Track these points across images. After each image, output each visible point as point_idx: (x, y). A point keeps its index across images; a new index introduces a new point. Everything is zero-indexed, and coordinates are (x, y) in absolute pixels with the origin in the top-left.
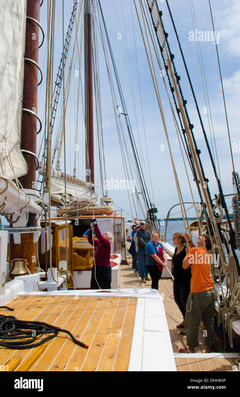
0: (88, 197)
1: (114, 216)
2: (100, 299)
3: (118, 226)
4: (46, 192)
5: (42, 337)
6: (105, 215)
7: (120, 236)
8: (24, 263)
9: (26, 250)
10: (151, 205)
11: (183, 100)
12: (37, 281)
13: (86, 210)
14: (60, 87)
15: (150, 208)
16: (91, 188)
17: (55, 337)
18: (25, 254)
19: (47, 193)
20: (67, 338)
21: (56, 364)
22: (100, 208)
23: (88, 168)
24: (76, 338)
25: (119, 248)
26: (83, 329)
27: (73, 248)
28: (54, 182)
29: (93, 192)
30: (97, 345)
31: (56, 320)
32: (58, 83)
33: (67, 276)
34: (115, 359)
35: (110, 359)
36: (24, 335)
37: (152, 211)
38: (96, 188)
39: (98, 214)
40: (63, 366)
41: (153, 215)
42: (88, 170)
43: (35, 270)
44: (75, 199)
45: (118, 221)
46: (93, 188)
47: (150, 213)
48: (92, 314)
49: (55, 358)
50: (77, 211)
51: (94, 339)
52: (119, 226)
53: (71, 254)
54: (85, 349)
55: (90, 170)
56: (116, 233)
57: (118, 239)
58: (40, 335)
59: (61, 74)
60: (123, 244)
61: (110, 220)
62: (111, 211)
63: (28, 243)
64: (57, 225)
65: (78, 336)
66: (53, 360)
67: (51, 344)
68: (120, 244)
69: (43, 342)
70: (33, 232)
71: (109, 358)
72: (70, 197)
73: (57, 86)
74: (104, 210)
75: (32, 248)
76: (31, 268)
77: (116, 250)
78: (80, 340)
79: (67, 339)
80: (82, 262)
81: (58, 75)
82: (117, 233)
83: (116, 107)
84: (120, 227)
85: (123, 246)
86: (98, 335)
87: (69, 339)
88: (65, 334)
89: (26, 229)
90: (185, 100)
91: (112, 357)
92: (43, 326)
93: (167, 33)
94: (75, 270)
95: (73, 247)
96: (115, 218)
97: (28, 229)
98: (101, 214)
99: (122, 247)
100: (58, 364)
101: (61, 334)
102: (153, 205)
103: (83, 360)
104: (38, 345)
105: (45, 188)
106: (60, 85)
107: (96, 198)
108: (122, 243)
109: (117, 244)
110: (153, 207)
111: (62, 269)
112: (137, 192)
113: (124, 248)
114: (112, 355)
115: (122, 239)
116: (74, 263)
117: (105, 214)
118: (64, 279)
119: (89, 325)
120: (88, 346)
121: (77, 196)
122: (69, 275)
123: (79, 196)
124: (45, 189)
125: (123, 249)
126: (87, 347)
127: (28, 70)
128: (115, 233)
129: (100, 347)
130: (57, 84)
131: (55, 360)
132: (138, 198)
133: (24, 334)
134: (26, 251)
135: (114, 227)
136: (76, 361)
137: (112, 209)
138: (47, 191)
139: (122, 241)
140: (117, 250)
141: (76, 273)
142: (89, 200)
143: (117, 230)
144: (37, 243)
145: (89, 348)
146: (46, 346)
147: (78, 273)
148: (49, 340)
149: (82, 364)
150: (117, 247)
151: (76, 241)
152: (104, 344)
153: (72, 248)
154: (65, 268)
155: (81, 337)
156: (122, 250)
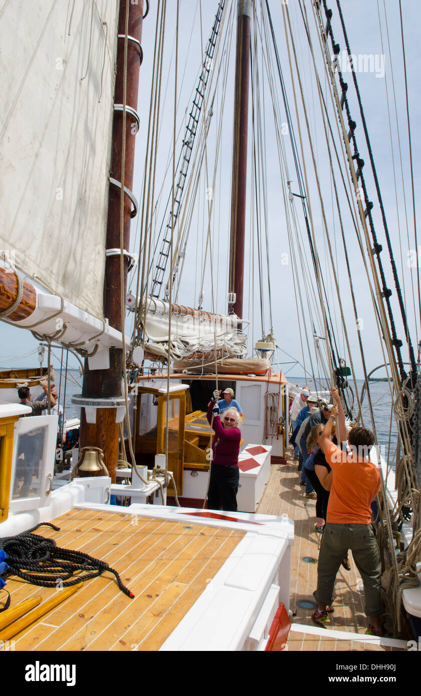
0: (225, 342)
1: (267, 379)
2: (189, 527)
3: (273, 397)
4: (137, 345)
5: (80, 575)
6: (253, 376)
7: (275, 414)
8: (99, 453)
9: (103, 433)
10: (339, 362)
11: (366, 201)
12: (107, 487)
13: (221, 364)
14: (191, 149)
15: (338, 366)
16: (236, 325)
17: (97, 576)
18: (102, 439)
19: (138, 347)
20: (112, 579)
21: (82, 613)
22: (245, 363)
23: (232, 290)
24: (124, 583)
25: (273, 435)
26: (141, 570)
27: (186, 432)
28: (157, 321)
29: (239, 332)
30: (148, 596)
31: (110, 552)
32: (187, 142)
33: (165, 480)
34: (161, 618)
35: (155, 617)
36: (59, 568)
37: (341, 373)
38: (244, 326)
39: (241, 372)
40: (91, 616)
41: (343, 380)
42: (232, 294)
43: (119, 465)
44: (195, 348)
45: (273, 389)
46: (239, 326)
47: (338, 375)
48: (165, 549)
49: (85, 605)
50: (201, 367)
51: (149, 587)
52: (275, 397)
53: (182, 443)
54: (130, 598)
55: (235, 294)
56: (269, 408)
57: (272, 420)
58: (80, 570)
59: (193, 126)
60: (281, 427)
61: (260, 386)
62: (264, 369)
63: (108, 424)
64: (161, 393)
65: (128, 580)
66: (81, 607)
67: (88, 585)
68: (275, 428)
69: (78, 581)
70: (115, 406)
71: (154, 615)
72: (186, 346)
73: (186, 146)
74: (253, 367)
75: (113, 432)
76: (110, 462)
77: (267, 438)
78: (128, 586)
79: (112, 581)
80: (199, 456)
81: (187, 127)
82: (271, 408)
83: (286, 184)
84: (277, 398)
85: (280, 431)
86: (157, 582)
87: (115, 582)
88: (111, 575)
89: (104, 402)
90: (370, 201)
91: (159, 615)
92: (86, 559)
93: (346, 84)
94: (186, 469)
95: (185, 430)
96: (268, 382)
97: (107, 402)
98: (246, 374)
99: (278, 433)
100: (85, 613)
101: (107, 573)
102: (344, 362)
103: (119, 612)
104: (70, 584)
105: (137, 338)
106: (190, 145)
107: (243, 344)
108: (279, 427)
109: (269, 428)
110: (343, 365)
111: (158, 467)
112: (316, 336)
113: (282, 435)
114: (161, 613)
115: (280, 419)
116: (185, 457)
117: (253, 373)
118: (159, 485)
119: (151, 565)
120: (134, 594)
121: (202, 343)
122: (170, 478)
123: (205, 343)
124: (136, 340)
125: (281, 437)
126: (132, 597)
127: (117, 148)
128: (267, 408)
129: (150, 598)
130: (186, 144)
131: (84, 607)
132: (318, 347)
133: (60, 566)
134: (103, 436)
135: (266, 397)
136: (110, 612)
137: (266, 365)
138: (139, 344)
139: (279, 423)
140: (270, 437)
141: (187, 474)
142: (228, 347)
143: (270, 404)
144: (121, 423)
145: (135, 599)
146: (79, 588)
147: (191, 474)
148: (88, 579)
149: (115, 617)
150: (270, 432)
151: (196, 419)
152: (157, 595)
153: (183, 433)
154: (163, 467)
155: (132, 582)
156: (278, 439)
